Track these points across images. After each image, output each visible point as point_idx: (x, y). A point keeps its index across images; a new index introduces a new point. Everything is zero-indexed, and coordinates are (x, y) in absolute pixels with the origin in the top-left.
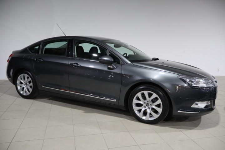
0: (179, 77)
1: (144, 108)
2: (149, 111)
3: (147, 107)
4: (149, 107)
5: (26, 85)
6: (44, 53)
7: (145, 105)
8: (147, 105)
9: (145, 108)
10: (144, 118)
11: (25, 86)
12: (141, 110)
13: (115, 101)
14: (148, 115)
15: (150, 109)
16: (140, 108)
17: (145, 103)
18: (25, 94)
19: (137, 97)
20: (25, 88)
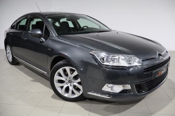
1: (66, 85)
2: (71, 88)
3: (69, 84)
4: (71, 83)
5: (11, 54)
6: (18, 29)
7: (68, 81)
8: (69, 82)
10: (66, 95)
12: (63, 87)
14: (70, 92)
15: (72, 86)
16: (61, 85)
17: (67, 80)
18: (10, 61)
19: (58, 73)
20: (10, 56)
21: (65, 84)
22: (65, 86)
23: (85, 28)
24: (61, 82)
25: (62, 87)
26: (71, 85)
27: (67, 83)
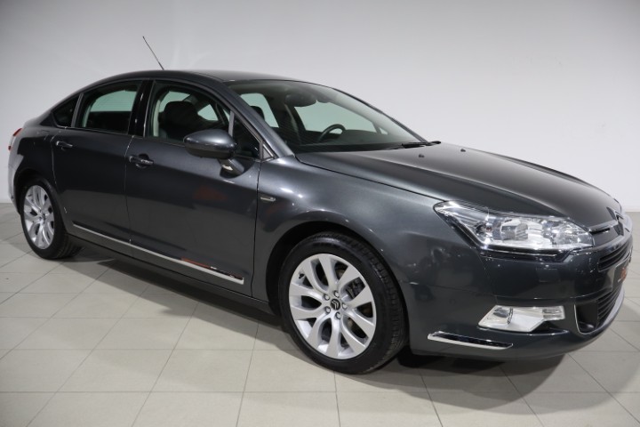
0: (437, 209)
1: (324, 314)
2: (336, 326)
3: (333, 312)
4: (339, 311)
5: (45, 219)
6: (85, 126)
7: (327, 303)
8: (333, 306)
9: (328, 313)
10: (323, 348)
11: (41, 222)
12: (315, 319)
13: (242, 282)
14: (335, 337)
15: (342, 320)
16: (310, 313)
17: (327, 298)
18: (40, 245)
19: (302, 275)
20: (41, 228)
21: (319, 313)
22: (321, 318)
23: (338, 131)
24: (310, 303)
25: (312, 321)
26: (339, 316)
27: (328, 310)
